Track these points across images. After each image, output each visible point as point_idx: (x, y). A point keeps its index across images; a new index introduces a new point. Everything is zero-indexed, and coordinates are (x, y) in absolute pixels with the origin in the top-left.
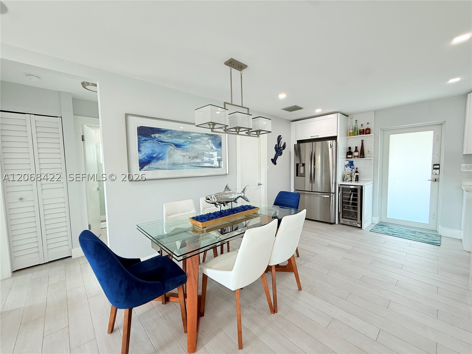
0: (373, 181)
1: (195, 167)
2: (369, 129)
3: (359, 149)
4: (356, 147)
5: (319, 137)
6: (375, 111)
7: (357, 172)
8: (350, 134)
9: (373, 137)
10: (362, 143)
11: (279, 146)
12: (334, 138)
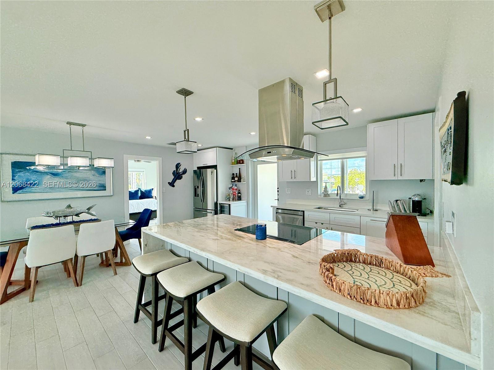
0: (247, 200)
1: (74, 191)
2: (243, 160)
3: (238, 175)
4: (236, 174)
5: (208, 165)
6: (246, 147)
7: (239, 193)
8: (233, 164)
9: (246, 166)
10: (240, 171)
11: (177, 171)
12: (215, 167)
